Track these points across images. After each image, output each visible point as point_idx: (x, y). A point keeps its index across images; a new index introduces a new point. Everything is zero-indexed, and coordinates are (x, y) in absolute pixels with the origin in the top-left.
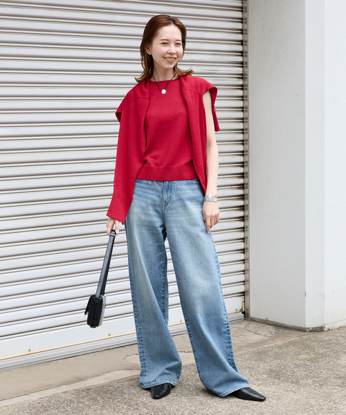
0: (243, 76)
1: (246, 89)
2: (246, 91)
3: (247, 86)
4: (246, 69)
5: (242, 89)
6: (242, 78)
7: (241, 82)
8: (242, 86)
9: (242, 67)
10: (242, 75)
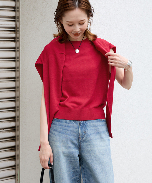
0: (15, 30)
1: (18, 41)
2: (18, 43)
3: (18, 38)
4: (17, 23)
5: (14, 41)
6: (14, 31)
7: (13, 35)
8: (14, 38)
9: (15, 21)
10: (14, 28)
